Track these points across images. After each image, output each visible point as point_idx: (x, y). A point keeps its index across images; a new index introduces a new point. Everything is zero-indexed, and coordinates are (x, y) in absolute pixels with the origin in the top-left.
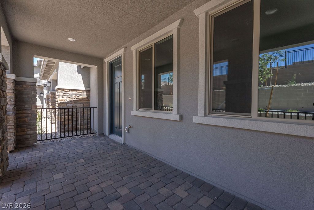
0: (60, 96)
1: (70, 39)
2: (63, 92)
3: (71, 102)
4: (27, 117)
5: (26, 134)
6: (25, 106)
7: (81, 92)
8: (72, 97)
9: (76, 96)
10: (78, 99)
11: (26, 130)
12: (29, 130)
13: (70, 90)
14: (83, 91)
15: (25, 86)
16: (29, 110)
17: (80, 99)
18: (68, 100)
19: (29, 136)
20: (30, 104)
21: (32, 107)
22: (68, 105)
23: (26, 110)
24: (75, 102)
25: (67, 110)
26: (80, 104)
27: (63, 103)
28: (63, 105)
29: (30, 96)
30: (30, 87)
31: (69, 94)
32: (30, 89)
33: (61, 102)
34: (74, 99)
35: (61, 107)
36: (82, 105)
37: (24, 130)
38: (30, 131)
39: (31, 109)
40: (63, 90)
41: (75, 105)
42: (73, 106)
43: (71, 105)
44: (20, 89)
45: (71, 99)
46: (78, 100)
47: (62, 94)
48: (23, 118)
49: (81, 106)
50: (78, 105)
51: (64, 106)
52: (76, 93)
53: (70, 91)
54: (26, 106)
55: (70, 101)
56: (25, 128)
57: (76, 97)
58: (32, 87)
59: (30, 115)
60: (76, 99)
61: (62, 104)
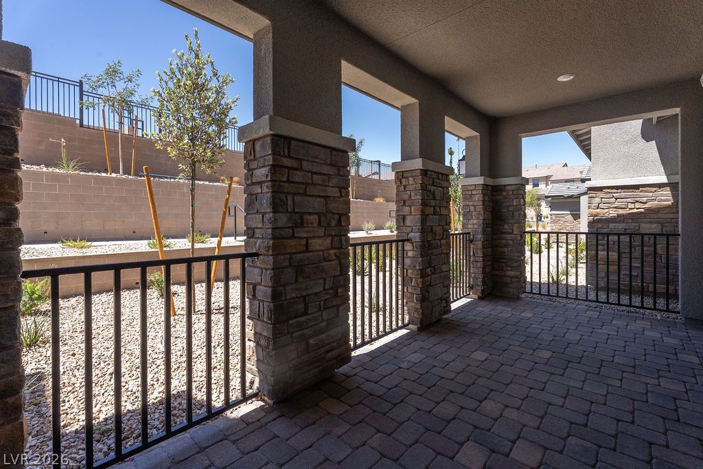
0: (593, 205)
1: (562, 79)
2: (601, 194)
3: (620, 219)
4: (506, 245)
5: (505, 276)
6: (504, 226)
7: (654, 189)
8: (623, 206)
9: (637, 202)
10: (642, 210)
11: (505, 269)
12: (509, 269)
13: (617, 188)
14: (660, 186)
15: (504, 193)
16: (509, 233)
17: (649, 210)
18: (613, 213)
19: (508, 280)
20: (511, 223)
21: (515, 229)
22: (611, 226)
23: (505, 233)
24: (633, 217)
25: (613, 238)
26: (650, 222)
27: (600, 221)
28: (600, 225)
29: (511, 209)
30: (511, 193)
31: (616, 199)
32: (511, 197)
33: (596, 218)
34: (631, 211)
35: (594, 230)
36: (654, 225)
37: (503, 267)
38: (511, 270)
39: (512, 233)
40: (600, 189)
41: (633, 226)
42: (625, 229)
43: (620, 227)
44: (498, 198)
45: (621, 212)
46: (641, 213)
47: (597, 200)
48: (502, 247)
49: (654, 228)
50: (643, 225)
51: (600, 228)
52: (637, 193)
53: (619, 191)
54: (506, 227)
55: (619, 216)
56: (504, 265)
57: (637, 205)
58: (515, 192)
59: (511, 242)
60: (636, 211)
61: (598, 223)
